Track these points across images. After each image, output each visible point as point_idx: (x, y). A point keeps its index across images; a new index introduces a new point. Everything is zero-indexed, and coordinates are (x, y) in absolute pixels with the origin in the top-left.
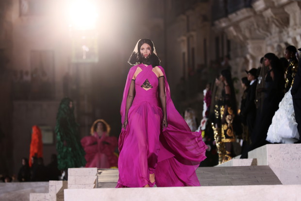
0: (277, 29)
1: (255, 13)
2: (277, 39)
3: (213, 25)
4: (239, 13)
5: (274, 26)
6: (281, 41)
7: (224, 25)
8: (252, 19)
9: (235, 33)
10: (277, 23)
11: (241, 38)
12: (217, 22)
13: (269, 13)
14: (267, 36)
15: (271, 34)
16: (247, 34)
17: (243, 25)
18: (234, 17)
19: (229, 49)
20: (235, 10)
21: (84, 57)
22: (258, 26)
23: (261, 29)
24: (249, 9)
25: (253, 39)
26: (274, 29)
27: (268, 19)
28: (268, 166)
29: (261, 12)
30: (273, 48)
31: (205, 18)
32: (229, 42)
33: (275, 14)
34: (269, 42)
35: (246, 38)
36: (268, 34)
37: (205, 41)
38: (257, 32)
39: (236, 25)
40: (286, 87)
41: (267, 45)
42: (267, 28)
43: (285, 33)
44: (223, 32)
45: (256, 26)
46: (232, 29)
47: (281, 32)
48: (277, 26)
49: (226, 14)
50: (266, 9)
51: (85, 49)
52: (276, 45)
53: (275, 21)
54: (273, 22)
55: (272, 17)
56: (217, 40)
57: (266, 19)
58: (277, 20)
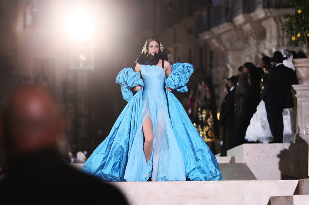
0: (255, 42)
1: (235, 27)
2: (254, 50)
3: (197, 37)
4: (221, 26)
5: (252, 39)
6: (258, 52)
7: (207, 37)
8: (233, 32)
9: (217, 45)
10: (255, 36)
11: (223, 49)
12: (201, 35)
13: (248, 27)
14: (246, 47)
15: (249, 45)
16: (228, 46)
17: (224, 37)
18: (216, 30)
19: (211, 59)
20: (217, 24)
21: (82, 65)
22: (238, 38)
23: (240, 42)
24: (230, 23)
25: (233, 50)
26: (252, 41)
27: (247, 32)
28: (245, 164)
29: (241, 26)
30: (251, 58)
31: (190, 31)
32: (211, 53)
33: (253, 28)
34: (247, 53)
35: (227, 50)
36: (247, 46)
37: (190, 51)
38: (237, 44)
39: (218, 38)
40: (261, 93)
41: (246, 56)
42: (246, 40)
43: (262, 45)
44: (206, 44)
45: (235, 38)
46: (214, 41)
47: (258, 44)
48: (255, 38)
49: (209, 27)
50: (245, 23)
51: (83, 57)
52: (253, 56)
53: (253, 34)
54: (251, 35)
55: (250, 31)
56: (201, 50)
57: (245, 33)
58: (255, 34)
